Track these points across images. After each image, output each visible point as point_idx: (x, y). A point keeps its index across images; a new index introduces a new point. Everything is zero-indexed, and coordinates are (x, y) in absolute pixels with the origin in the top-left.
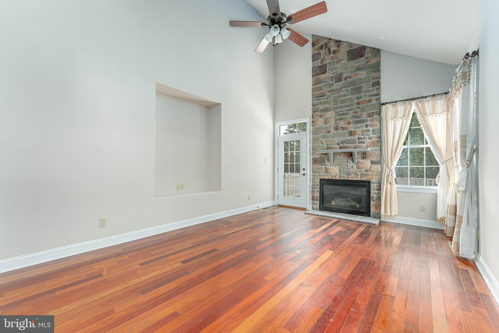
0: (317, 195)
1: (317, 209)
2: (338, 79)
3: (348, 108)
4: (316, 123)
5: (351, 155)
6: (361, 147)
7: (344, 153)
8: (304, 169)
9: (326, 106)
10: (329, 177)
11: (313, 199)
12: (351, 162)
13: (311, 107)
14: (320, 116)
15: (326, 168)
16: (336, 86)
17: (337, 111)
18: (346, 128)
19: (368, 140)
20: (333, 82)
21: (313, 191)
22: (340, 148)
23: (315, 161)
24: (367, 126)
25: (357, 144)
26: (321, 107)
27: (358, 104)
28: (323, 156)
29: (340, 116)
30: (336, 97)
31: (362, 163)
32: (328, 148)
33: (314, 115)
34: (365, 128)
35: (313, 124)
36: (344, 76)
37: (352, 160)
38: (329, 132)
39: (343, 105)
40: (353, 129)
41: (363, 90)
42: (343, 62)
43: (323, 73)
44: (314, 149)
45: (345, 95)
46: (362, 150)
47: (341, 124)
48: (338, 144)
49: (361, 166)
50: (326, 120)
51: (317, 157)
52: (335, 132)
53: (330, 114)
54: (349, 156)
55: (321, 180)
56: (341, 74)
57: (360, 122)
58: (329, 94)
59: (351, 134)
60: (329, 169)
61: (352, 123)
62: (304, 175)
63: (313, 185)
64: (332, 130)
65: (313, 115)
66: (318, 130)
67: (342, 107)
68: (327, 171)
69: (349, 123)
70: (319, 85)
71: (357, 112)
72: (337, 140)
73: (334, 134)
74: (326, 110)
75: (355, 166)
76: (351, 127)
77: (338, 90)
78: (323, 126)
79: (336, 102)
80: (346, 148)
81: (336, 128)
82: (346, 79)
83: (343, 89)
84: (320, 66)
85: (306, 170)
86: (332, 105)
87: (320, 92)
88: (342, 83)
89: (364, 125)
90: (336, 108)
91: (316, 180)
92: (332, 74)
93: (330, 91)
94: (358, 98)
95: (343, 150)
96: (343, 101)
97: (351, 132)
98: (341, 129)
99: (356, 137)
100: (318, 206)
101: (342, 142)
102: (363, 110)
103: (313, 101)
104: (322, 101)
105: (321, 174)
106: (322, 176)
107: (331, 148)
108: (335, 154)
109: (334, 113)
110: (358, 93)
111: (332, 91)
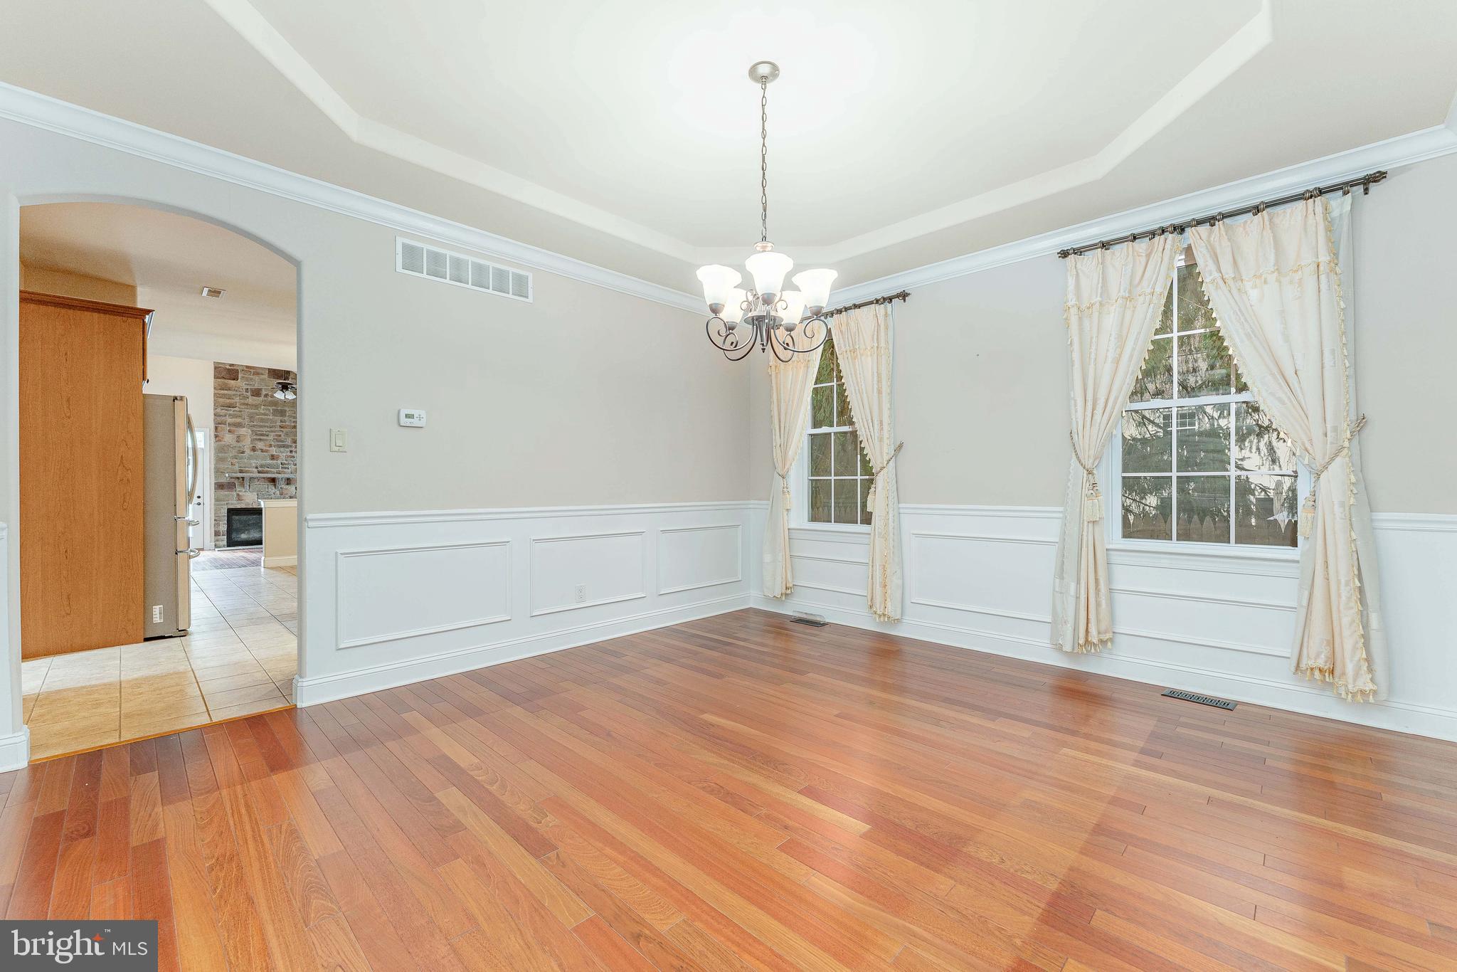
0: (223, 528)
1: (224, 546)
2: (257, 393)
3: (269, 429)
4: (223, 438)
5: (273, 480)
6: (285, 473)
7: (264, 478)
8: (199, 497)
9: (238, 420)
10: (243, 506)
11: (217, 534)
12: (274, 488)
13: (213, 416)
14: (229, 431)
15: (238, 495)
16: (251, 400)
17: (255, 429)
18: (266, 451)
19: (293, 466)
20: (249, 394)
21: (217, 525)
22: (259, 472)
23: (220, 486)
24: (291, 452)
25: (280, 469)
26: (229, 420)
27: (281, 427)
28: (233, 480)
29: (259, 436)
30: (253, 413)
31: (286, 489)
32: (241, 472)
33: (219, 429)
34: (289, 454)
35: (217, 439)
36: (264, 392)
37: (275, 485)
38: (243, 452)
39: (261, 424)
40: (275, 453)
41: (287, 415)
42: (262, 377)
43: (234, 379)
44: (218, 471)
45: (265, 414)
46: (287, 476)
47: (260, 445)
48: (257, 468)
49: (285, 492)
50: (238, 437)
51: (223, 480)
52: (252, 453)
53: (243, 431)
54: (270, 482)
55: (230, 511)
56: (261, 390)
57: (284, 446)
58: (243, 407)
59: (273, 457)
60: (244, 495)
61: (274, 446)
62: (199, 504)
63: (215, 517)
64: (248, 452)
65: (216, 428)
66: (226, 448)
67: (261, 426)
68: (239, 498)
69: (271, 446)
70: (226, 392)
71: (280, 436)
72: (254, 463)
73: (251, 455)
74: (239, 425)
75: (278, 492)
76: (274, 451)
77: (256, 406)
78: (234, 443)
79: (251, 417)
80: (267, 472)
81: (254, 449)
82: (266, 395)
83: (263, 407)
84: (229, 369)
85: (202, 498)
86: (246, 421)
87: (228, 401)
88: (262, 398)
89: (288, 450)
90: (254, 426)
91: (222, 511)
92: (248, 384)
93: (244, 404)
94: (281, 421)
95: (265, 475)
96: (262, 420)
97: (272, 456)
98: (260, 451)
99: (279, 462)
100: (225, 543)
101: (261, 466)
102: (287, 434)
103: (215, 409)
104: (231, 412)
105: (230, 502)
106: (232, 504)
107: (247, 472)
108: (251, 478)
109: (250, 431)
110: (281, 416)
111: (247, 404)
